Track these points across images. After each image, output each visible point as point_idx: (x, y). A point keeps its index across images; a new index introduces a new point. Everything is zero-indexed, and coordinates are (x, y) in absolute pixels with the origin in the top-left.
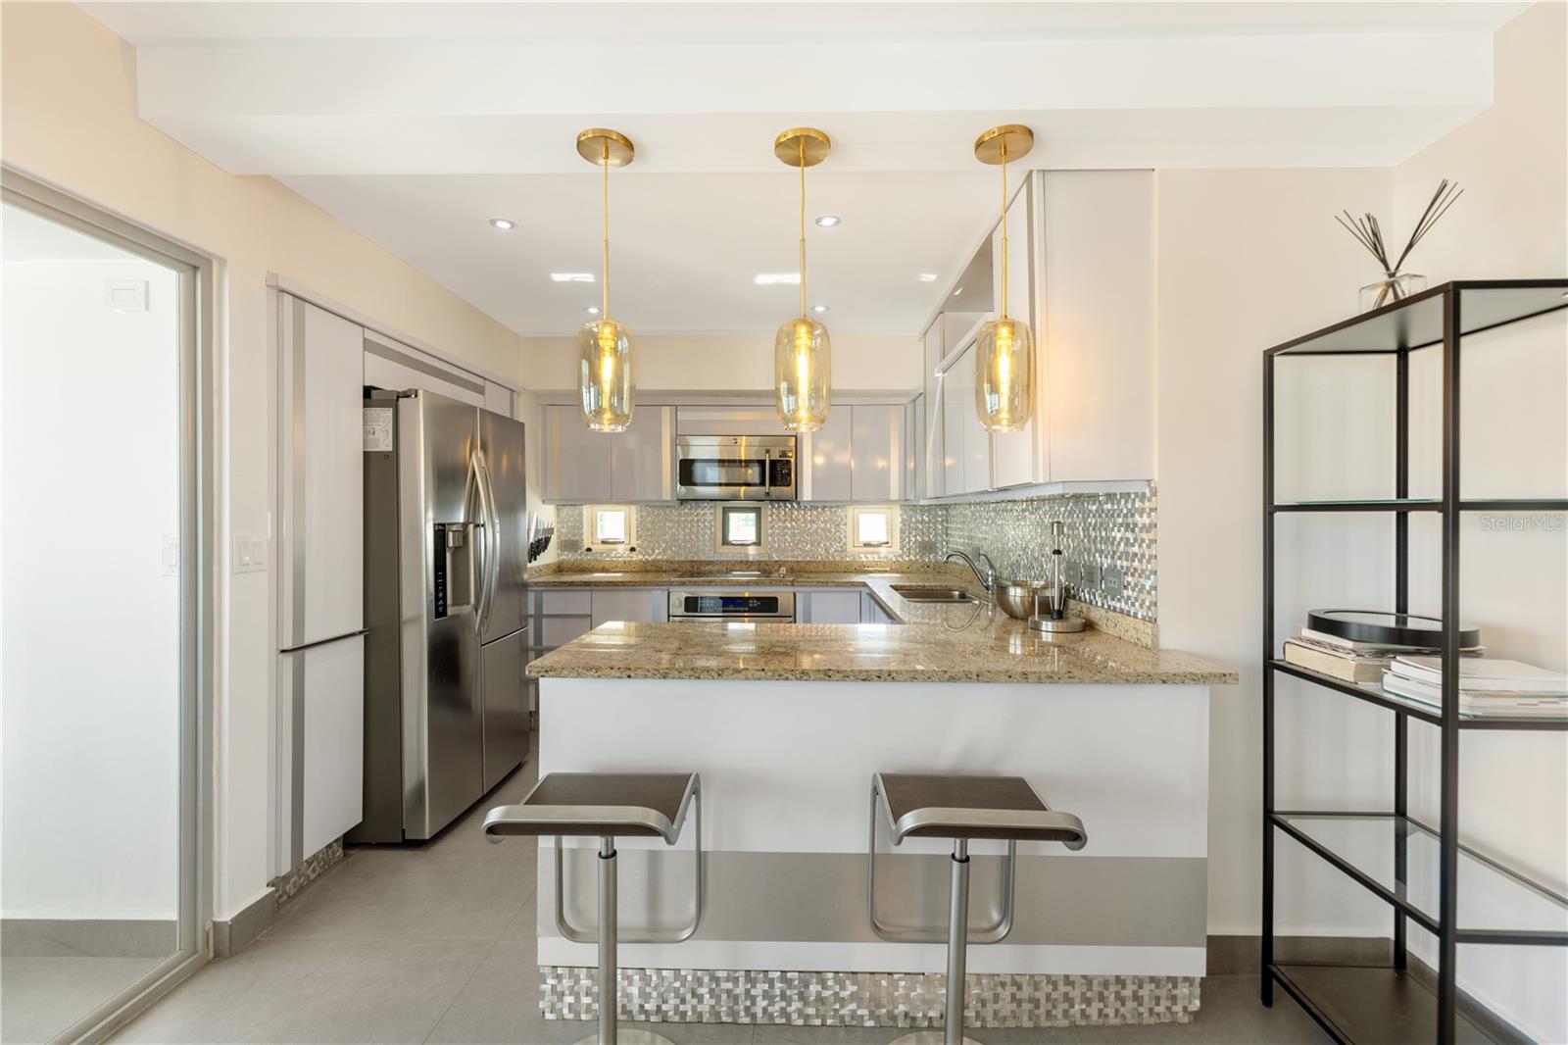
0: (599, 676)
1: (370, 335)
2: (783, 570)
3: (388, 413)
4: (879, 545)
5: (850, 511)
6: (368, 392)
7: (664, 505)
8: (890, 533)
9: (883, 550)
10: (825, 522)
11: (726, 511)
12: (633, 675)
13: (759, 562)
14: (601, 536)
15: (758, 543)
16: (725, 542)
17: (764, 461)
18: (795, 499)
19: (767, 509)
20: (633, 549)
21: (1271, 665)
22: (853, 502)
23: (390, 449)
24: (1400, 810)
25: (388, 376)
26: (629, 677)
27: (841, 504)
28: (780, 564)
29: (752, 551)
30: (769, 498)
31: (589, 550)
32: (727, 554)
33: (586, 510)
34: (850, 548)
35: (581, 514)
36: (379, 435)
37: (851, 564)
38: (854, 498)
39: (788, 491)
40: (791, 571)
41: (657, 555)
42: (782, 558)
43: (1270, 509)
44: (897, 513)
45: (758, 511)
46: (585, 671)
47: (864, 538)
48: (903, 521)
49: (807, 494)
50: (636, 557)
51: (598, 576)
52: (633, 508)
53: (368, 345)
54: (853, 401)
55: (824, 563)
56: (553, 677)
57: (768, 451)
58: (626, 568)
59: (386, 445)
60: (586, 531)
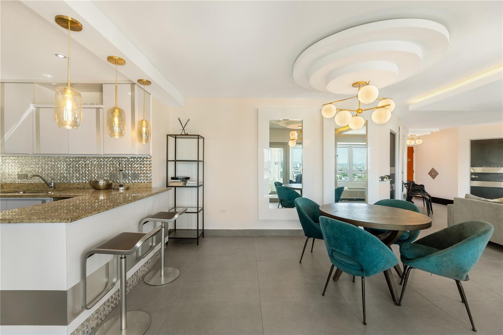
0: (92, 215)
12: (100, 211)
26: (99, 212)
43: (167, 161)
46: (88, 214)
56: (79, 219)
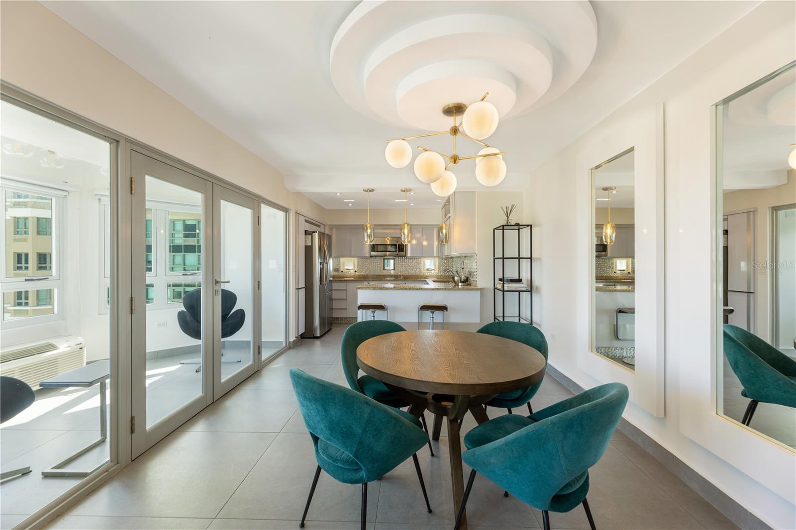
1: (306, 219)
2: (402, 277)
3: (310, 236)
4: (432, 270)
5: (423, 260)
6: (306, 231)
7: (365, 258)
8: (435, 266)
9: (433, 272)
10: (415, 263)
11: (384, 259)
13: (395, 275)
14: (346, 267)
15: (394, 269)
16: (384, 269)
17: (396, 245)
18: (405, 256)
19: (397, 259)
20: (356, 271)
21: (495, 289)
22: (422, 257)
23: (310, 245)
24: (519, 316)
25: (310, 228)
27: (420, 258)
28: (401, 276)
29: (392, 272)
30: (398, 256)
31: (342, 271)
32: (385, 273)
33: (342, 259)
34: (422, 271)
35: (340, 260)
36: (308, 242)
37: (423, 276)
38: (423, 255)
39: (403, 253)
40: (404, 278)
41: (363, 273)
42: (402, 274)
44: (437, 260)
45: (394, 259)
47: (427, 267)
48: (439, 263)
49: (409, 254)
50: (356, 274)
51: (346, 279)
52: (356, 259)
53: (306, 221)
54: (422, 227)
55: (414, 275)
57: (397, 242)
58: (354, 277)
59: (309, 244)
60: (341, 266)
